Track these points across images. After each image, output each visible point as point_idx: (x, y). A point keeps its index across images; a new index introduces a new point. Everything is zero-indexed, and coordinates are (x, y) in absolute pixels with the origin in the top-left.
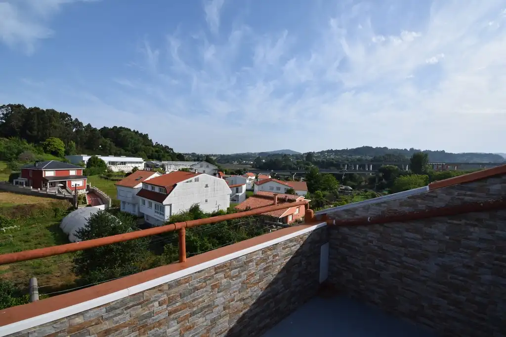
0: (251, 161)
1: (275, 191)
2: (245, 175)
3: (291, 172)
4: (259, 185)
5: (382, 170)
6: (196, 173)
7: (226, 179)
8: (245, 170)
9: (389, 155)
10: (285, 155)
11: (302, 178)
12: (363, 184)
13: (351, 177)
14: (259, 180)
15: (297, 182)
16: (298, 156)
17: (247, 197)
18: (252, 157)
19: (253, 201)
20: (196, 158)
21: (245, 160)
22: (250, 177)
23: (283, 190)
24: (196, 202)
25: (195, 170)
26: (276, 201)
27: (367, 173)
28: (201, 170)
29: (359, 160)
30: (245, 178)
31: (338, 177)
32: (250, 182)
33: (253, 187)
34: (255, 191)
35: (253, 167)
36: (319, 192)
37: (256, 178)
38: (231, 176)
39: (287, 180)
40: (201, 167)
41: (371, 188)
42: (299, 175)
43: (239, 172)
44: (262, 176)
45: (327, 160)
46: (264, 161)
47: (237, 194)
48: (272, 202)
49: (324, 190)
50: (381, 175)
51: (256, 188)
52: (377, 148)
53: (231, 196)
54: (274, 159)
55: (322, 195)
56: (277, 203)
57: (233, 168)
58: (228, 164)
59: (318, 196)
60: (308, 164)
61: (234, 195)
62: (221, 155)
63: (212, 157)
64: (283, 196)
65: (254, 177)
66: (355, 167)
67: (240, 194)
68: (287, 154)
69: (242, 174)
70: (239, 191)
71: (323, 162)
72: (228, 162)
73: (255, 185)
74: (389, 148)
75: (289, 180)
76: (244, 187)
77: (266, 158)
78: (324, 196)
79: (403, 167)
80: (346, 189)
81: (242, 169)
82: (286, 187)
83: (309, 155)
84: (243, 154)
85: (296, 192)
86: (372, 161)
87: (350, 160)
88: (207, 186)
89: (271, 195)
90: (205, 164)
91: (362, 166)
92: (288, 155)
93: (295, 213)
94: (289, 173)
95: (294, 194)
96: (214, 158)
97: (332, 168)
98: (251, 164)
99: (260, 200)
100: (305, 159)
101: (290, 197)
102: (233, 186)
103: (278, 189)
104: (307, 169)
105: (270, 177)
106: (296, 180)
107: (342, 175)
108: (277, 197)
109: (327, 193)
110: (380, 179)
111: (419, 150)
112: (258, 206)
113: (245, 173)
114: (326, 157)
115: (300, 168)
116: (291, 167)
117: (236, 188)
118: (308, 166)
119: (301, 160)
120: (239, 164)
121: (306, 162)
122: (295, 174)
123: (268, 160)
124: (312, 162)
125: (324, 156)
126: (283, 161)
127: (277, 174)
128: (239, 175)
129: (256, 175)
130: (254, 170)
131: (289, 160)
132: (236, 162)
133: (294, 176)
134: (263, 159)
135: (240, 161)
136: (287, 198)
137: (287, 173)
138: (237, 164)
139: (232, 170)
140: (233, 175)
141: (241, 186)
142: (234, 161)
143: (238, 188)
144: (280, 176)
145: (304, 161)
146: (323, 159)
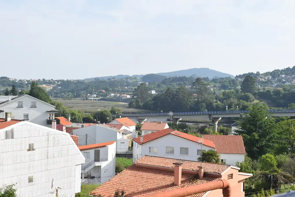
0: (127, 92)
1: (177, 155)
2: (114, 122)
3: (210, 116)
4: (142, 144)
6: (9, 119)
7: (74, 131)
8: (113, 112)
10: (198, 79)
11: (234, 128)
14: (143, 134)
15: (222, 136)
16: (225, 82)
17: (118, 170)
18: (128, 84)
20: (10, 89)
21: (114, 92)
22: (124, 128)
23: (194, 155)
24: (8, 183)
25: (6, 114)
26: (180, 179)
28: (19, 114)
30: (115, 129)
32: (125, 137)
33: (131, 148)
34: (134, 156)
35: (130, 106)
36: (270, 157)
37: (138, 128)
38: (85, 124)
39: (202, 131)
40: (20, 106)
42: (230, 122)
45: (284, 89)
46: (153, 92)
47: (97, 164)
48: (169, 179)
49: (280, 151)
51: (138, 150)
53: (83, 169)
54: (175, 86)
55: (275, 163)
56: (182, 182)
57: (89, 108)
58: (78, 100)
59: (267, 165)
60: (247, 99)
61: (90, 165)
62: (63, 81)
63: (44, 86)
64: (193, 167)
65: (134, 127)
67: (103, 164)
68: (202, 76)
69: (107, 122)
70: (101, 157)
71: (277, 93)
72: (78, 96)
73: (135, 144)
76: (112, 150)
77: (159, 86)
78: (279, 166)
81: (108, 109)
82: (199, 147)
83: (249, 80)
85: (222, 157)
88: (31, 148)
89: (170, 165)
90: (27, 100)
92: (204, 79)
94: (206, 118)
95: (217, 162)
96: (48, 88)
98: (126, 100)
99: (145, 175)
100: (239, 87)
101: (209, 168)
102: (89, 146)
103: (184, 151)
104: (244, 108)
105: (167, 127)
106: (221, 131)
108: (180, 168)
112: (141, 189)
113: (114, 119)
114: (284, 82)
115: (230, 107)
116: (211, 104)
117: (95, 150)
118: (246, 103)
119: (232, 90)
120: (101, 99)
121: (243, 94)
122: (220, 119)
123: (162, 91)
124: (254, 94)
125: (280, 81)
126: (195, 93)
127: (181, 119)
128: (102, 123)
129: (138, 122)
130: (133, 113)
131: (206, 89)
132: (95, 96)
133: (217, 123)
134: (151, 89)
135: (104, 93)
136: (203, 171)
137: (202, 118)
138: (97, 99)
139: (87, 114)
140: (89, 124)
141: (105, 146)
142: (91, 94)
143: (99, 150)
144: (187, 124)
145: (237, 91)
146: (277, 86)
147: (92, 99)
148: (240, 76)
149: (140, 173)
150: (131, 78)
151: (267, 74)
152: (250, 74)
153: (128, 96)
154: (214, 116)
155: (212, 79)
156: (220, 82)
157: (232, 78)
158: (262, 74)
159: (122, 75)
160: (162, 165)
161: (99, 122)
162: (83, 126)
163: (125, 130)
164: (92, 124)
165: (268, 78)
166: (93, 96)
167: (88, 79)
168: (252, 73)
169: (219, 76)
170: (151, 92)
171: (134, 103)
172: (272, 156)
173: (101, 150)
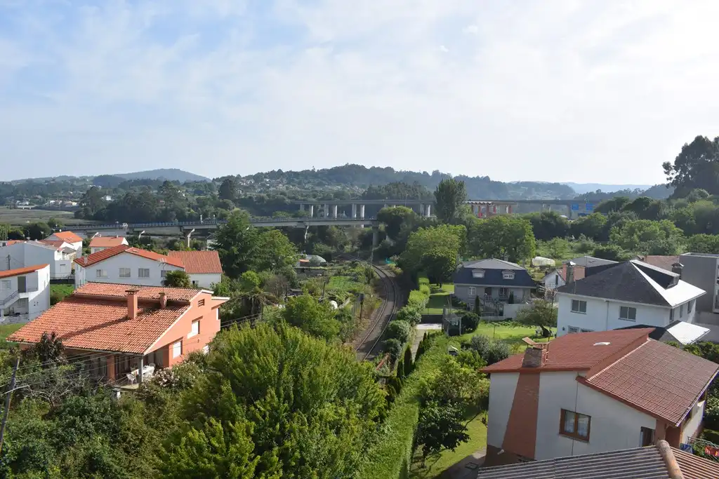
0: (72, 198)
1: (135, 279)
2: (50, 238)
3: (181, 227)
4: (86, 266)
5: (382, 217)
8: (52, 224)
9: (397, 185)
10: (166, 183)
11: (209, 242)
12: (348, 248)
13: (322, 234)
15: (196, 253)
16: (200, 186)
17: (53, 301)
19: (70, 314)
21: (54, 198)
22: (65, 245)
23: (156, 277)
26: (136, 310)
27: (354, 224)
29: (338, 195)
30: (51, 248)
31: (295, 236)
32: (67, 257)
33: (73, 272)
34: (77, 282)
35: (77, 216)
36: (251, 274)
37: (85, 245)
38: (7, 242)
39: (171, 246)
41: (365, 258)
42: (204, 234)
43: (35, 233)
44: (101, 241)
45: (268, 195)
46: (108, 198)
47: (22, 296)
48: (121, 312)
49: (264, 266)
50: (382, 227)
51: (81, 275)
52: (373, 168)
53: (2, 303)
54: (137, 191)
55: (257, 281)
56: (139, 314)
57: (18, 220)
59: (248, 285)
61: (12, 297)
64: (153, 294)
65: (80, 244)
66: (331, 211)
67: (31, 296)
68: (170, 178)
69: (40, 238)
70: (27, 288)
73: (78, 268)
74: (397, 169)
75: (177, 249)
76: (44, 276)
77: (115, 190)
78: (262, 285)
79: (422, 209)
80: (313, 263)
83: (228, 184)
84: (47, 180)
85: (192, 278)
86: (364, 197)
87: (320, 196)
89: (121, 292)
91: (346, 210)
92: (174, 182)
93: (190, 336)
94: (176, 230)
95: (186, 286)
97: (280, 214)
99: (87, 307)
100: (217, 193)
101: (174, 294)
102: (11, 272)
103: (144, 273)
104: (222, 217)
105: (125, 242)
106: (196, 247)
107: (304, 229)
108: (136, 297)
109: (269, 275)
110: (381, 236)
111: (448, 176)
112: (82, 327)
114: (269, 187)
115: (205, 216)
116: (183, 212)
117: (18, 278)
118: (224, 211)
119: (209, 196)
120: (36, 208)
121: (221, 201)
122: (194, 230)
123: (119, 197)
124: (234, 201)
125: (263, 185)
126: (162, 199)
127: (143, 232)
128: (33, 239)
129: (86, 237)
130: (80, 225)
131: (176, 195)
132: (27, 203)
133: (189, 236)
134: (105, 194)
135: (40, 199)
136: (165, 297)
137: (171, 230)
138: (30, 207)
139: (14, 227)
140: (13, 241)
141: (34, 271)
142: (22, 200)
143: (25, 278)
144: (152, 237)
145: (214, 197)
146: (260, 192)
147: (24, 207)
148: (218, 180)
149: (81, 306)
150: (77, 180)
151: (249, 177)
152: (229, 177)
153: (74, 204)
154: (185, 228)
155: (183, 182)
156: (193, 187)
157: (209, 182)
158: (244, 178)
159: (65, 176)
160: (111, 293)
161: (28, 238)
162: (4, 245)
163: (66, 248)
164: (19, 241)
165: (251, 182)
166: (24, 203)
167: (17, 181)
168: (232, 176)
169: (193, 180)
170: (105, 198)
171: (82, 213)
172: (253, 274)
173: (28, 276)
